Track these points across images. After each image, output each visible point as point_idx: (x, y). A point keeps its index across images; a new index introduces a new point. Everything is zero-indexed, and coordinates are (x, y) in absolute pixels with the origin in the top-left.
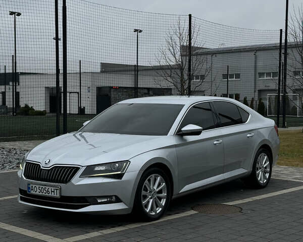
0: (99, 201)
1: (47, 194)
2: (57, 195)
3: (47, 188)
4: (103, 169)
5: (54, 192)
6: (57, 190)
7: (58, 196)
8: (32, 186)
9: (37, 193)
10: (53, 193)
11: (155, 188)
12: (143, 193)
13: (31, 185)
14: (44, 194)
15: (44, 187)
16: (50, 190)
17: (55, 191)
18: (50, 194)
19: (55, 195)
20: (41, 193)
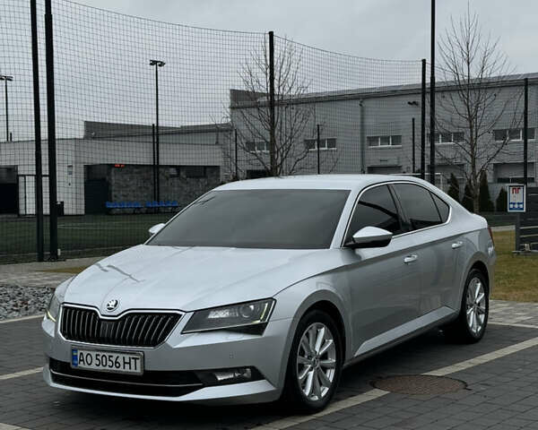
0: (219, 379)
1: (114, 368)
2: (136, 369)
3: (115, 355)
4: (224, 316)
5: (130, 363)
6: (135, 359)
7: (139, 370)
8: (81, 354)
9: (93, 367)
10: (127, 366)
11: (317, 349)
12: (299, 359)
13: (79, 352)
14: (107, 368)
15: (107, 354)
16: (120, 361)
17: (133, 361)
18: (121, 369)
19: (133, 370)
20: (101, 367)
